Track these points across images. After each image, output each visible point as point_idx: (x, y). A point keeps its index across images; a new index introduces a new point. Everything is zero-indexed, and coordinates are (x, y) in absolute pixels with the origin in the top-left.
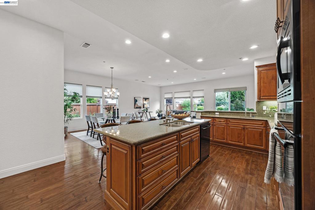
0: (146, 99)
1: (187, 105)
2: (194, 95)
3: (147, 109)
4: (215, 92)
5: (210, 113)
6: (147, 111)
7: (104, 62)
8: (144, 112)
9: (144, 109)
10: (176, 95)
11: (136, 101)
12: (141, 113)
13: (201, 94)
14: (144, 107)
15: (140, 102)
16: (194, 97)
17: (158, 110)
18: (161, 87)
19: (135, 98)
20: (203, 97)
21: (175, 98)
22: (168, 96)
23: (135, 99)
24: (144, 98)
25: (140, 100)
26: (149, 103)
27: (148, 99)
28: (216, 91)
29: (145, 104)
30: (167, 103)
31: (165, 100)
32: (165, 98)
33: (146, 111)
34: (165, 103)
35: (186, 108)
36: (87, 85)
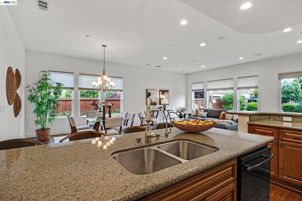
0: (163, 92)
1: (230, 101)
2: (240, 85)
3: (165, 106)
4: (280, 78)
5: (270, 118)
6: (165, 109)
7: (88, 36)
8: (160, 110)
9: (161, 106)
10: (210, 86)
11: (148, 95)
12: (156, 111)
13: (252, 82)
14: (160, 104)
15: (155, 95)
16: (239, 88)
17: (179, 108)
18: (187, 74)
19: (147, 90)
20: (257, 87)
21: (208, 90)
22: (198, 87)
23: (148, 92)
24: (161, 91)
25: (155, 94)
26: (168, 98)
27: (167, 91)
28: (281, 76)
29: (162, 99)
30: (195, 97)
31: (193, 93)
32: (193, 90)
33: (163, 109)
34: (193, 98)
35: (228, 105)
36: (80, 74)
